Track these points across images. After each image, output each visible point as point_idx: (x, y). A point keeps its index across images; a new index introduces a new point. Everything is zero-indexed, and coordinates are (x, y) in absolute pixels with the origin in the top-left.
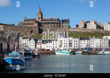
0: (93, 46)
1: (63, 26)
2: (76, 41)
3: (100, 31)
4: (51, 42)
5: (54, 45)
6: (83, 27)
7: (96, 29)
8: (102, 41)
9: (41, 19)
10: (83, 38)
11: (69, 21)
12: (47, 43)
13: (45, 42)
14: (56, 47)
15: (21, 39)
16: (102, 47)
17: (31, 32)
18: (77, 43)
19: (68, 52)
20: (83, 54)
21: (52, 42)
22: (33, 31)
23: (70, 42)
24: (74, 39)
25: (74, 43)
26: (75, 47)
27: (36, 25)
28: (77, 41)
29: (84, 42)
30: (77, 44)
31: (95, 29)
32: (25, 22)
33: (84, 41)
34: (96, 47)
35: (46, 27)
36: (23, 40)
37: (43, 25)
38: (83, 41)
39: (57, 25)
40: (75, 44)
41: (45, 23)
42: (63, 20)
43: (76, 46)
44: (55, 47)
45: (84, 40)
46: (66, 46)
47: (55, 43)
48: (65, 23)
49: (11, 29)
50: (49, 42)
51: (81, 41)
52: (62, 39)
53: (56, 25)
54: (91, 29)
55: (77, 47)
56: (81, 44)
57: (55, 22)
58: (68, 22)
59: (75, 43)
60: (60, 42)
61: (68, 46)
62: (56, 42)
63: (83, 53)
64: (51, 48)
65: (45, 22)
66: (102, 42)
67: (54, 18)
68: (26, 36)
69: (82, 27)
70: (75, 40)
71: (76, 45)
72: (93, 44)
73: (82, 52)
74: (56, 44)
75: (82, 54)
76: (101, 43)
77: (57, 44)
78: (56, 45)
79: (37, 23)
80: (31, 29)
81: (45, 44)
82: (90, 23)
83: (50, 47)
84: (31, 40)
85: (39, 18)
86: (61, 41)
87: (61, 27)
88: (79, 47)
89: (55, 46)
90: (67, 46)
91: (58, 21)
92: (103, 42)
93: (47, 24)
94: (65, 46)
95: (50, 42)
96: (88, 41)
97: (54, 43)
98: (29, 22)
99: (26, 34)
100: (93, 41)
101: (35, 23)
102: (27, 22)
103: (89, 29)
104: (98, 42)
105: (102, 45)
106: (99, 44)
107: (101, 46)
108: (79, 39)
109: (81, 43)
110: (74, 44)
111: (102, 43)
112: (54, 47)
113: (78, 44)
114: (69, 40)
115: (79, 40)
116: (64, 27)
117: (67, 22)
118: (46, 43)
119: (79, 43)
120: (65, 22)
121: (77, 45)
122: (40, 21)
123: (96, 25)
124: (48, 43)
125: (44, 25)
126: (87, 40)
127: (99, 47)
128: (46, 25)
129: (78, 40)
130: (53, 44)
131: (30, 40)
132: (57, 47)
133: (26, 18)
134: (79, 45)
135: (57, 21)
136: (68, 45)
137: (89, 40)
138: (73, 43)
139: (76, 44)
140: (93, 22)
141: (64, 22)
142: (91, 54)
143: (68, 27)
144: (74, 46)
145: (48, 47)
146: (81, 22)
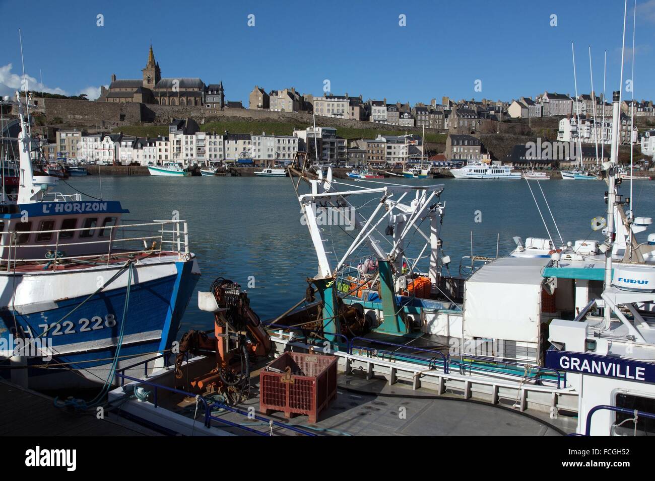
0: (259, 156)
1: (208, 101)
2: (215, 143)
3: (301, 118)
4: (153, 144)
5: (160, 153)
6: (260, 104)
7: (294, 109)
8: (281, 142)
9: (154, 81)
10: (234, 135)
11: (222, 90)
12: (144, 148)
13: (139, 146)
14: (166, 157)
15: (78, 135)
16: (281, 157)
17: (122, 117)
18: (218, 147)
19: (180, 171)
20: (219, 175)
21: (155, 145)
22: (125, 116)
23: (201, 144)
24: (208, 137)
25: (209, 146)
26: (213, 156)
27: (138, 98)
28: (218, 143)
29: (236, 146)
30: (218, 150)
31: (288, 112)
32: (113, 90)
33: (236, 143)
34: (266, 158)
35: (167, 103)
36: (82, 138)
37: (158, 98)
38: (232, 142)
39: (197, 98)
40: (213, 150)
41: (163, 94)
42: (208, 87)
43: (215, 156)
44: (163, 158)
45: (234, 141)
46: (189, 155)
47: (163, 147)
48: (212, 94)
49: (67, 110)
50: (148, 144)
51: (228, 143)
52: (181, 136)
53: (192, 99)
54: (278, 112)
55: (218, 157)
56: (226, 149)
57: (191, 90)
58: (220, 92)
59: (213, 146)
60: (176, 146)
61: (195, 155)
62: (166, 145)
63: (220, 173)
64: (155, 160)
65: (165, 90)
66: (282, 146)
67: (190, 80)
68: (106, 128)
69: (258, 106)
70: (211, 140)
71: (216, 153)
72: (259, 150)
73: (216, 169)
74: (166, 150)
75: (216, 175)
76: (279, 148)
77: (169, 150)
78: (166, 153)
79: (141, 95)
80: (121, 109)
81: (140, 150)
82: (277, 95)
83: (152, 157)
84: (105, 139)
85: (149, 81)
86: (178, 142)
87: (202, 105)
88: (223, 157)
89: (163, 154)
90: (192, 155)
91: (200, 88)
92: (284, 145)
93: (169, 97)
94: (187, 155)
95: (151, 145)
96: (245, 143)
97: (160, 147)
98: (123, 90)
99: (104, 122)
100: (259, 144)
101: (136, 92)
102: (117, 90)
103: (276, 110)
104: (272, 144)
105: (281, 152)
106: (275, 150)
107: (278, 155)
108: (222, 137)
109: (228, 148)
110: (210, 150)
111: (281, 149)
112: (160, 156)
113: (220, 150)
114: (198, 141)
115: (222, 140)
116: (209, 104)
117: (217, 91)
118: (142, 148)
119: (222, 147)
120: (212, 91)
121: (218, 153)
122: (152, 89)
123: (292, 101)
124: (146, 146)
125: (181, 99)
126: (243, 141)
127: (274, 157)
128: (166, 99)
129: (219, 139)
130: (160, 150)
131: (102, 140)
132: (169, 158)
133: (117, 80)
134: (222, 153)
135: (196, 90)
136: (194, 152)
137: (247, 141)
138: (207, 149)
139: (215, 150)
140: (285, 93)
141: (210, 93)
142: (241, 176)
143: (220, 104)
144: (210, 156)
145: (148, 157)
146: (257, 92)
